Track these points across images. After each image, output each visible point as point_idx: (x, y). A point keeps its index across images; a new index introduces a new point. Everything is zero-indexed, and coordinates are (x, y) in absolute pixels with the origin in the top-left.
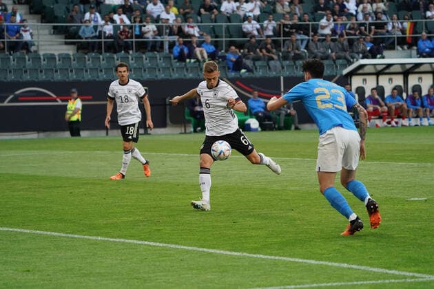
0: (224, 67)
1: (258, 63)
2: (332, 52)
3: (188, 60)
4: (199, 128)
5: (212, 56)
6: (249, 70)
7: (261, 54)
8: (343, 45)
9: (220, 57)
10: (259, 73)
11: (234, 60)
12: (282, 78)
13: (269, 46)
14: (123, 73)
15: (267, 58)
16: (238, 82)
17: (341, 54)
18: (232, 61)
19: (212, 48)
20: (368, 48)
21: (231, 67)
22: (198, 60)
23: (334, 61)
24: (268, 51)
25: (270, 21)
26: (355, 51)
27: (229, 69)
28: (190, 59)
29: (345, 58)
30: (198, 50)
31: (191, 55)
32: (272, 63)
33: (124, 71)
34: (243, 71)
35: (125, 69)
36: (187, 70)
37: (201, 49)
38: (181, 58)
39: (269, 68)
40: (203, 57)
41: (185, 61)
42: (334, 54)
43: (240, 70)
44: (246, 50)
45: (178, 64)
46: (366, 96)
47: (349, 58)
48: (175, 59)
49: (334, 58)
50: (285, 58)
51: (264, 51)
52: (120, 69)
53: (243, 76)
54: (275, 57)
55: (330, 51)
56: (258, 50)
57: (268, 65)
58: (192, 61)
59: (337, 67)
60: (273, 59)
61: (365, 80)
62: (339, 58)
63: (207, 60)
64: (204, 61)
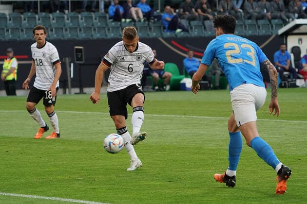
0: (160, 27)
1: (193, 23)
2: (267, 12)
3: (123, 20)
5: (148, 16)
6: (184, 30)
7: (197, 14)
8: (278, 4)
9: (155, 17)
10: (195, 33)
11: (169, 19)
13: (205, 6)
14: (40, 36)
15: (202, 17)
16: (173, 42)
17: (278, 14)
18: (167, 21)
19: (147, 8)
20: (304, 8)
21: (167, 26)
22: (133, 20)
23: (270, 21)
24: (204, 11)
26: (291, 10)
27: (164, 28)
28: (125, 18)
29: (281, 18)
30: (133, 10)
31: (127, 14)
32: (207, 23)
33: (42, 34)
34: (179, 30)
35: (42, 31)
37: (136, 9)
39: (205, 28)
40: (138, 17)
41: (120, 21)
42: (269, 14)
43: (175, 30)
44: (182, 10)
45: (113, 24)
46: (302, 55)
48: (110, 18)
49: (270, 17)
51: (199, 10)
52: (37, 32)
53: (179, 36)
54: (211, 17)
55: (265, 11)
56: (193, 10)
57: (203, 24)
58: (128, 20)
59: (272, 27)
60: (208, 19)
61: (300, 40)
62: (274, 18)
63: (142, 20)
64: (140, 21)
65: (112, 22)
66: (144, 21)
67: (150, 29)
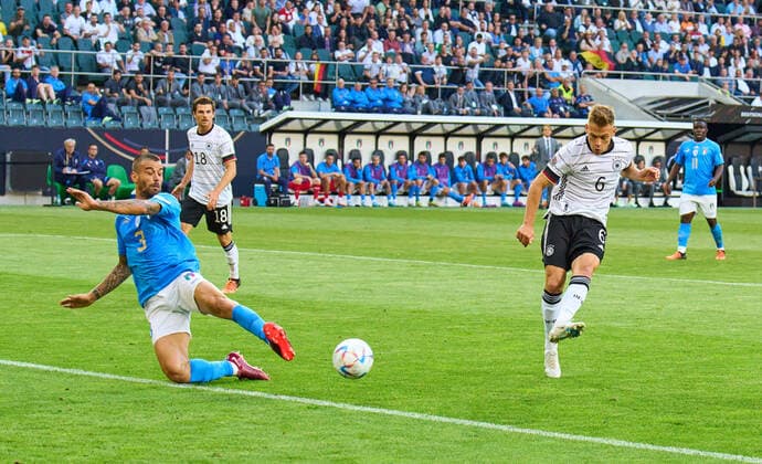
0: (79, 113)
1: (125, 109)
2: (223, 98)
3: (28, 101)
4: (69, 199)
5: (62, 96)
6: (115, 119)
7: (130, 97)
8: (237, 89)
9: (73, 98)
10: (130, 123)
11: (94, 102)
12: (167, 131)
13: (140, 86)
15: (136, 101)
16: (106, 135)
17: (238, 102)
18: (90, 104)
19: (61, 85)
20: (271, 96)
21: (89, 112)
23: (227, 111)
24: (139, 92)
25: (136, 51)
26: (254, 97)
27: (86, 114)
28: (31, 98)
29: (242, 108)
30: (42, 87)
31: (33, 93)
32: (144, 109)
34: (107, 119)
36: (28, 113)
37: (45, 85)
38: (18, 96)
40: (49, 97)
41: (23, 101)
42: (225, 101)
43: (102, 118)
44: (108, 90)
45: (14, 105)
47: (248, 108)
48: (8, 97)
49: (226, 106)
50: (159, 103)
51: (133, 92)
53: (108, 126)
54: (148, 101)
55: (220, 97)
56: (124, 90)
57: (139, 111)
58: (35, 101)
59: (231, 119)
60: (145, 104)
61: (288, 140)
62: (233, 107)
63: (55, 102)
64: (51, 102)
65: (13, 101)
66: (58, 103)
67: (66, 115)
